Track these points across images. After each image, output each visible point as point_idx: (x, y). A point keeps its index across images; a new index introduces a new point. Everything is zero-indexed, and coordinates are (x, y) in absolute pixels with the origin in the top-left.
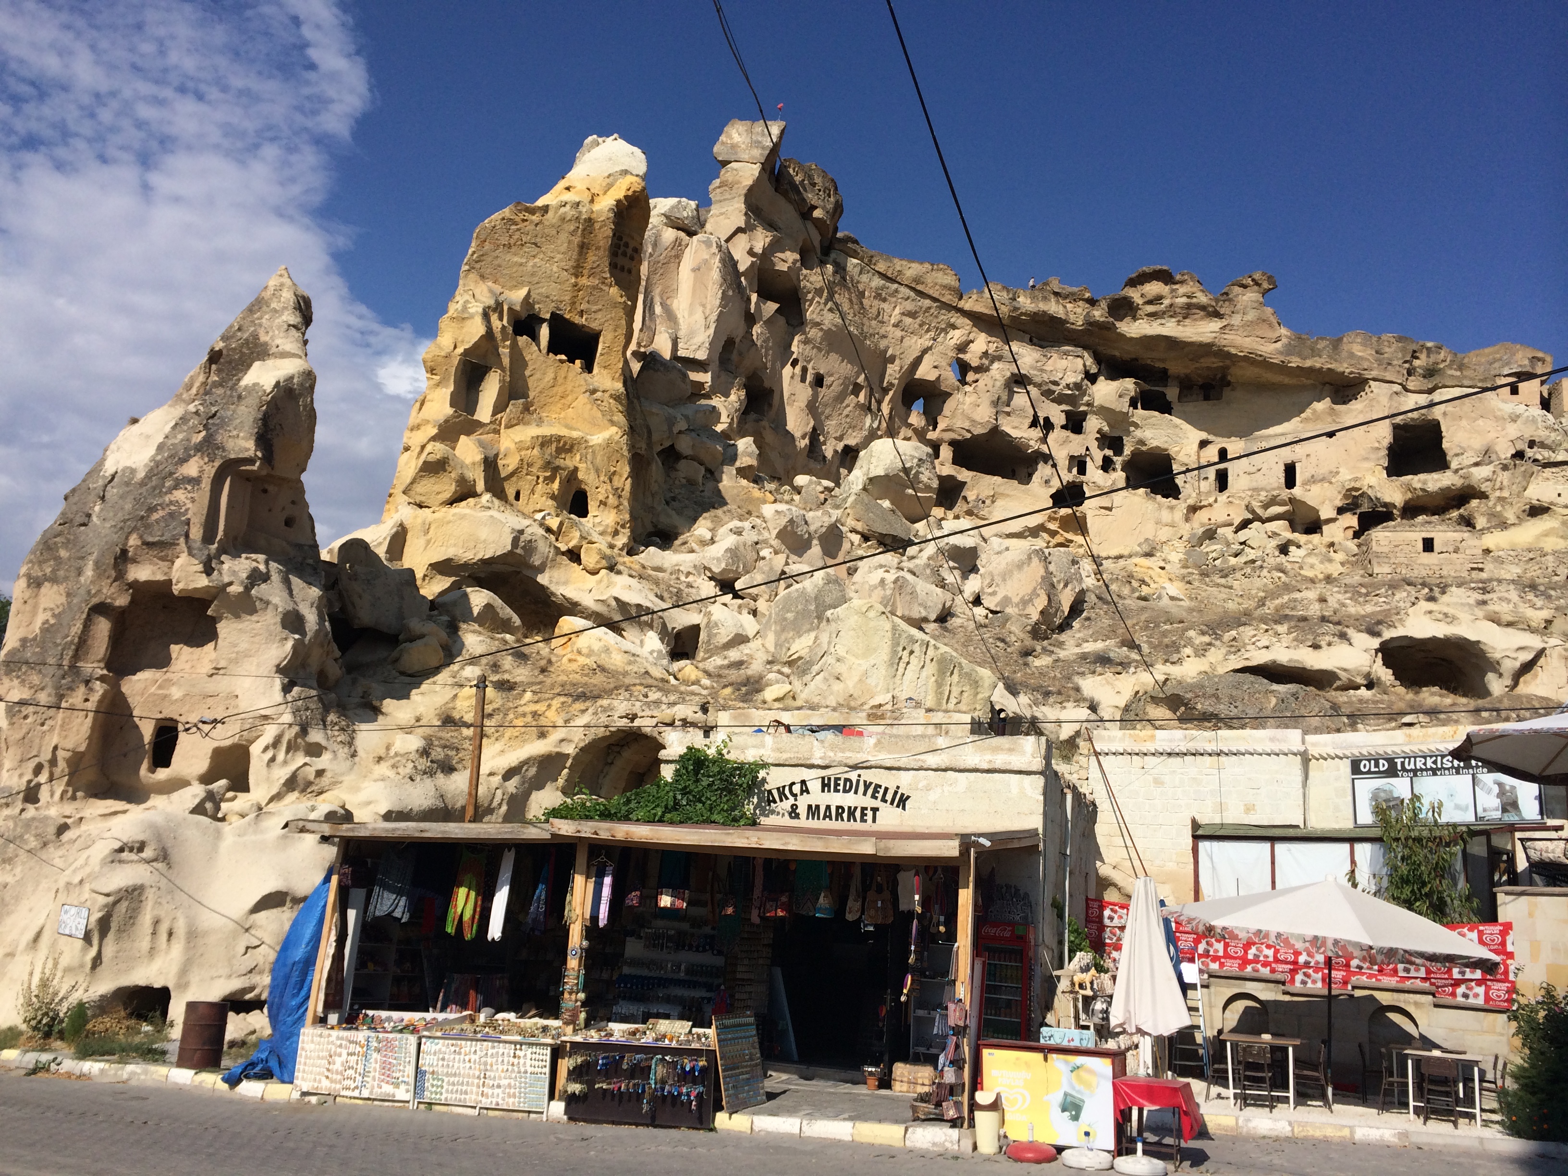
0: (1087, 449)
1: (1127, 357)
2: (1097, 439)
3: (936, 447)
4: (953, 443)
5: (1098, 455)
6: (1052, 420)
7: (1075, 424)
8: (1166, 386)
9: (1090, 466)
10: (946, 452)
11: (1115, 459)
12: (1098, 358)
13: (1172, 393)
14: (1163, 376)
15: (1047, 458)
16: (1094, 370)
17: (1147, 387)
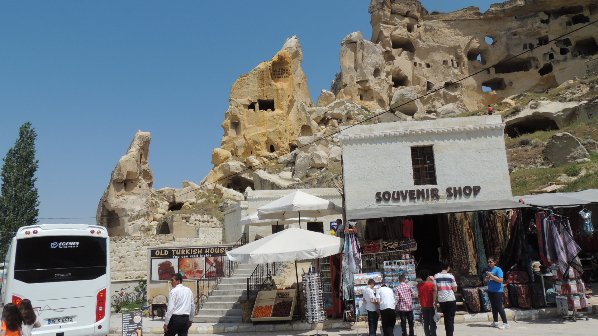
0: (551, 49)
1: (560, 8)
2: (555, 43)
3: (488, 70)
4: (493, 66)
5: (558, 50)
6: (532, 43)
7: (544, 41)
8: (583, 11)
9: (555, 55)
10: (492, 70)
11: (567, 48)
12: (547, 13)
13: (586, 13)
14: (581, 8)
15: (534, 59)
16: (546, 17)
17: (573, 15)
